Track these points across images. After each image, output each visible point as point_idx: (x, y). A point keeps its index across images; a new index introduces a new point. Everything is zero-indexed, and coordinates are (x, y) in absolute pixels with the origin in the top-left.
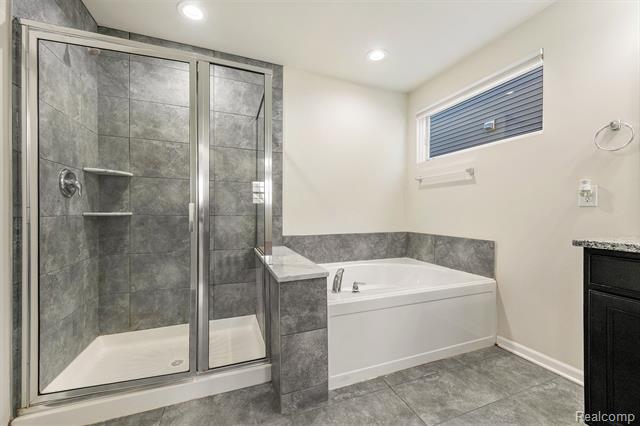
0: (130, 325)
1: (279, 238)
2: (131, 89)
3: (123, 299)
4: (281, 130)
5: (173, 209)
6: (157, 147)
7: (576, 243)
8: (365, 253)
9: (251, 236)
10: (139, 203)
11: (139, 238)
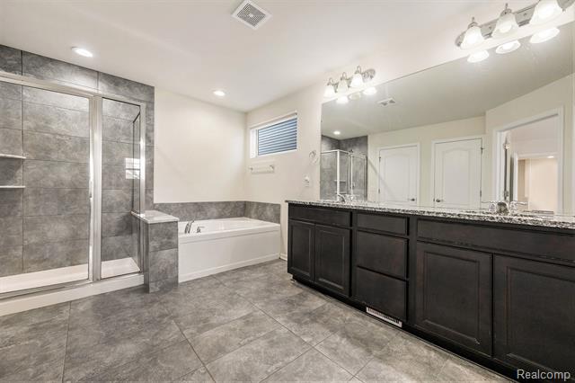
0: (23, 269)
1: (151, 204)
2: (24, 93)
3: (15, 249)
4: (153, 131)
5: (62, 184)
6: (48, 138)
7: (286, 201)
8: (215, 215)
9: (129, 203)
10: (32, 180)
11: (31, 205)
